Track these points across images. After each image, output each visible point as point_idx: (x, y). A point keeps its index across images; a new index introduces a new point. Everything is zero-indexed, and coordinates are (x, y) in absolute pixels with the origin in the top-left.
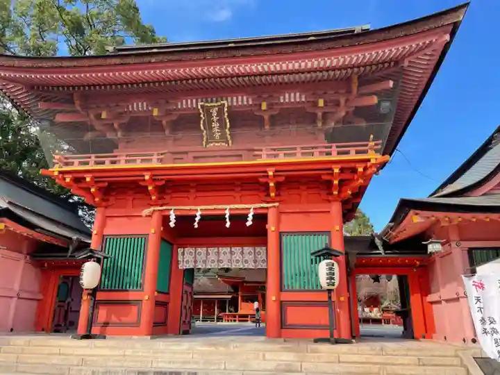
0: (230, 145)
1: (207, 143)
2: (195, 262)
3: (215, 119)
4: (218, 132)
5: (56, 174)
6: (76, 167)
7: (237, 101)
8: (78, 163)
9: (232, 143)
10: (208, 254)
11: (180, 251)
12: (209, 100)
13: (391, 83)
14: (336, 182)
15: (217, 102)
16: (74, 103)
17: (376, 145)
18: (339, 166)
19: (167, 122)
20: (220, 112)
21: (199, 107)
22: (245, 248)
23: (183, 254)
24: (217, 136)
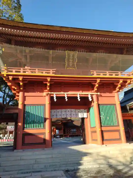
0: (76, 69)
1: (67, 67)
3: (71, 58)
4: (71, 63)
5: (5, 75)
6: (14, 73)
8: (15, 71)
9: (77, 68)
21: (66, 53)
22: (77, 110)
24: (71, 65)
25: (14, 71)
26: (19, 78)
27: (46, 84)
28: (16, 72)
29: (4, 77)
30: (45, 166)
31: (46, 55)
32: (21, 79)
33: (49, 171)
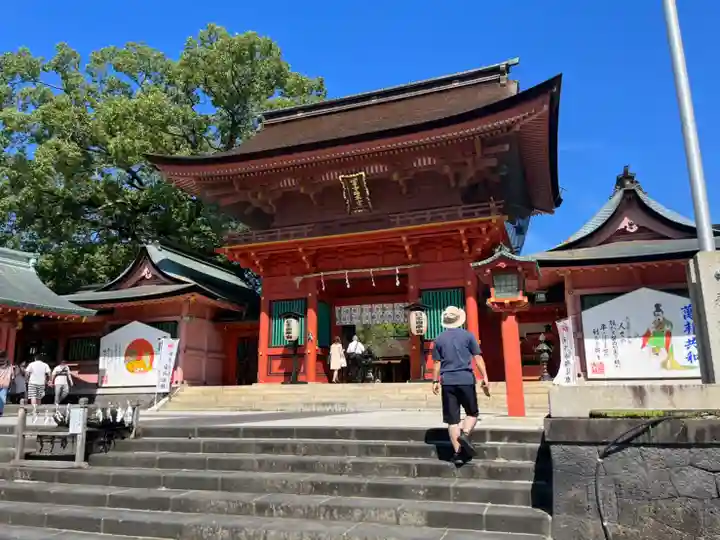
2: (351, 318)
3: (356, 188)
7: (374, 170)
9: (374, 209)
10: (362, 310)
11: (337, 309)
12: (349, 172)
13: (507, 147)
14: (464, 242)
15: (355, 173)
16: (234, 187)
17: (497, 205)
18: (465, 228)
19: (315, 196)
20: (359, 183)
22: (396, 304)
23: (340, 311)
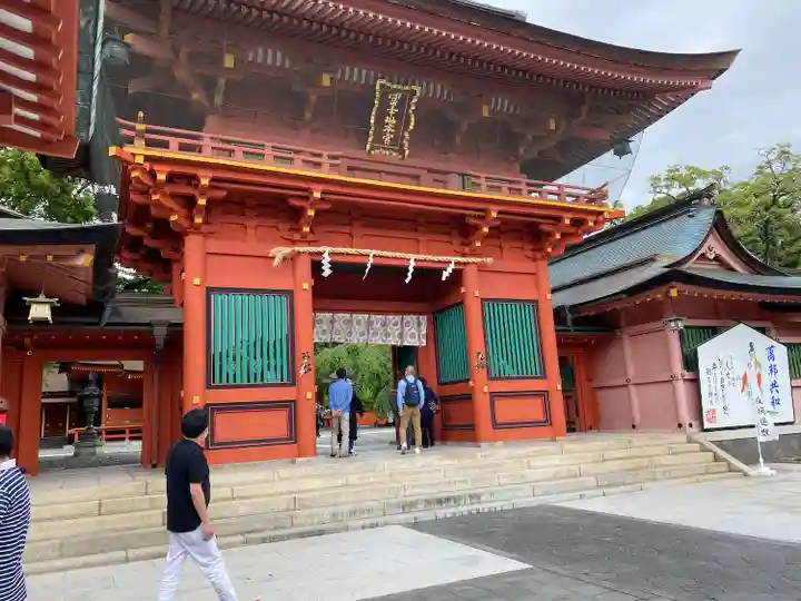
0: (406, 157)
1: (373, 147)
3: (392, 110)
4: (391, 133)
5: (139, 159)
6: (175, 153)
7: (435, 92)
8: (177, 146)
12: (395, 79)
15: (406, 84)
21: (378, 87)
24: (387, 139)
25: (174, 142)
26: (195, 177)
27: (302, 210)
28: (183, 148)
29: (138, 167)
30: (334, 515)
31: (296, 88)
32: (205, 182)
33: (354, 529)
